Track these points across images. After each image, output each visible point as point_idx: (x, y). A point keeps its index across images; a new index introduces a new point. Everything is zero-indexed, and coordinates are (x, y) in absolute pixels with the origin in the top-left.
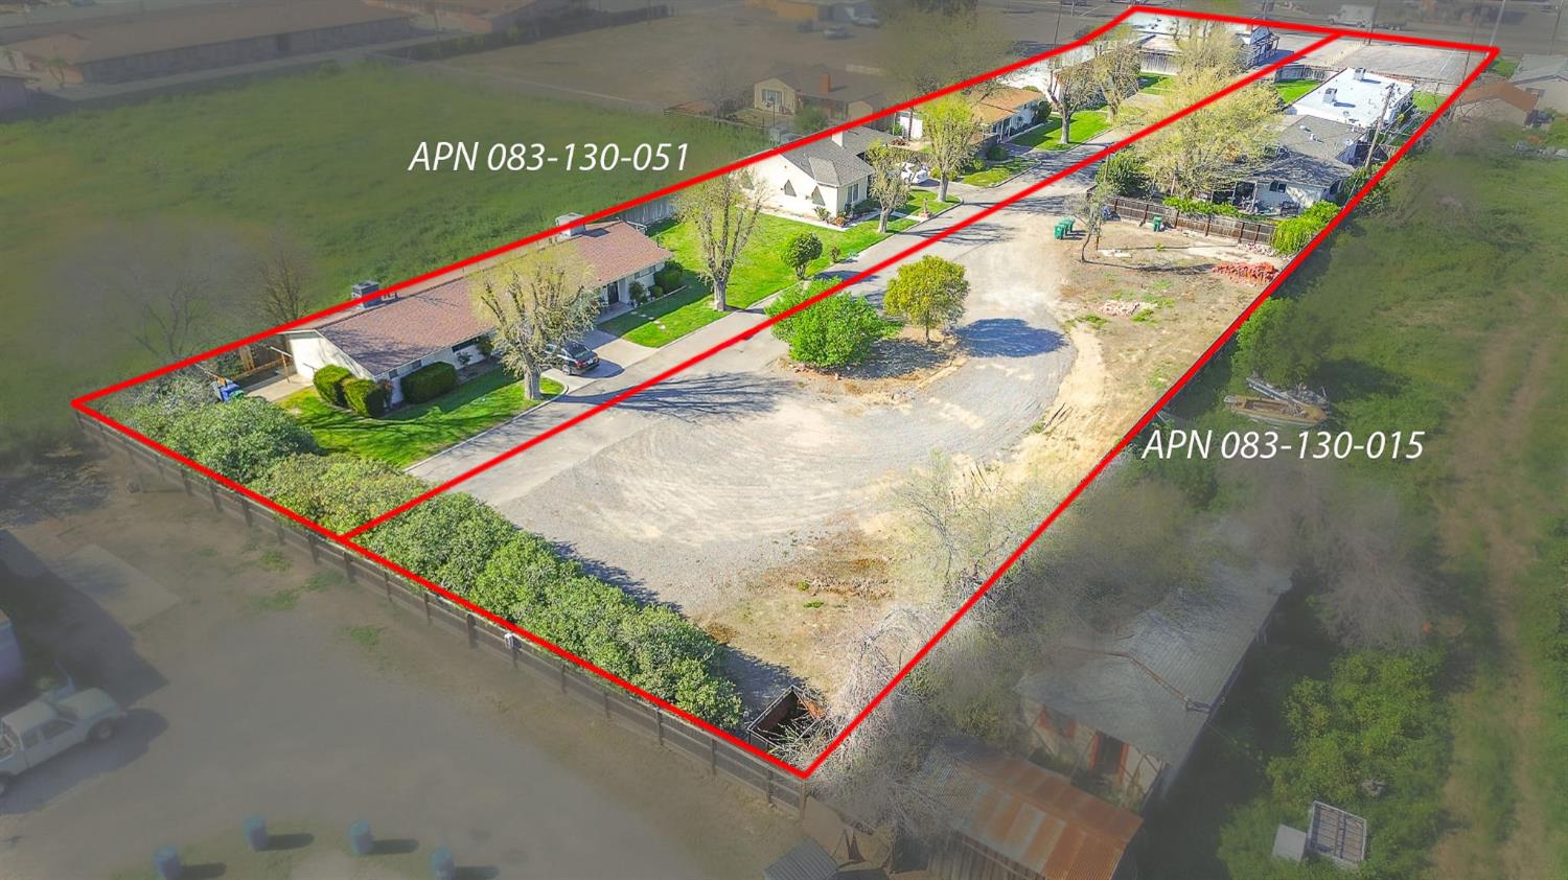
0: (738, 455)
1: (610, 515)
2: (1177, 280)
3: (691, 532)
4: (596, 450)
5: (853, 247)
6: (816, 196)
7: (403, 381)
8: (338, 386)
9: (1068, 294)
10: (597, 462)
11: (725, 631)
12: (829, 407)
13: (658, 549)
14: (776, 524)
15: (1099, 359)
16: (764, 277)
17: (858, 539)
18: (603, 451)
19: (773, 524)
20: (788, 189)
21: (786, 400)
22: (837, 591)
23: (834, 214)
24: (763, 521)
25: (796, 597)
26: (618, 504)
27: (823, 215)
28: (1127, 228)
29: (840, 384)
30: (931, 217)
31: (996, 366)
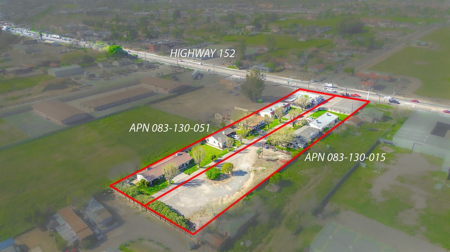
0: (196, 194)
1: (178, 203)
2: (272, 162)
3: (188, 206)
4: (177, 192)
5: (223, 154)
7: (152, 181)
8: (144, 182)
9: (254, 165)
10: (177, 195)
12: (211, 186)
13: (183, 208)
14: (199, 205)
15: (253, 178)
16: (207, 160)
18: (179, 193)
20: (214, 142)
22: (204, 214)
23: (221, 147)
24: (197, 204)
25: (199, 215)
26: (179, 201)
29: (213, 182)
30: (238, 147)
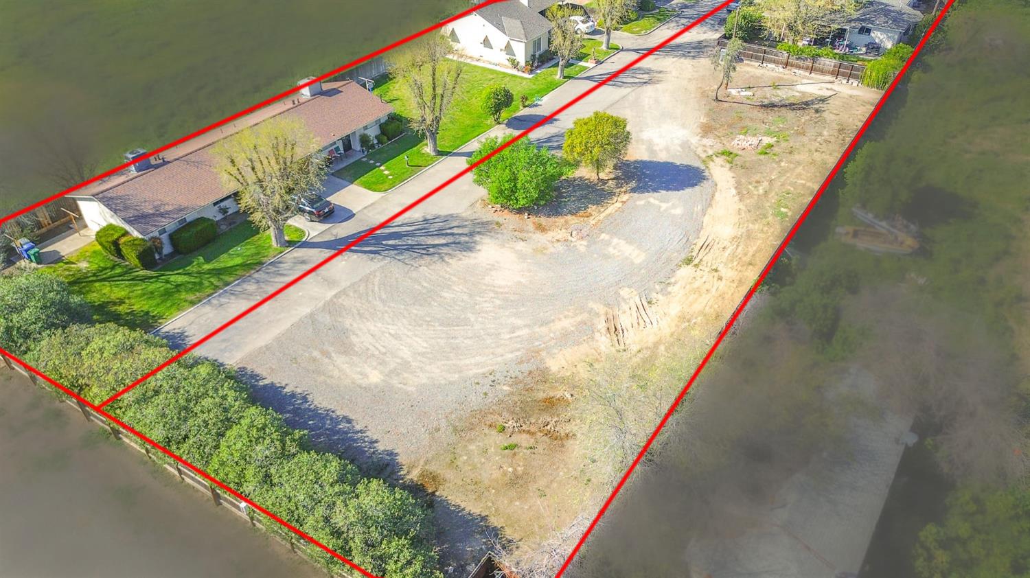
0: (446, 295)
1: (340, 360)
2: (790, 115)
3: (406, 375)
4: (330, 294)
5: (538, 92)
6: (508, 49)
7: (171, 237)
8: (116, 243)
9: (707, 130)
10: (332, 307)
11: (434, 478)
12: (520, 246)
13: (380, 395)
14: (477, 364)
15: (734, 191)
16: (468, 122)
17: (544, 376)
18: (335, 296)
19: (476, 364)
20: (486, 43)
21: (486, 240)
22: (529, 432)
23: (522, 63)
24: (467, 362)
25: (495, 440)
26: (347, 349)
27: (515, 65)
28: (749, 69)
29: (529, 222)
30: (599, 63)
31: (652, 200)
